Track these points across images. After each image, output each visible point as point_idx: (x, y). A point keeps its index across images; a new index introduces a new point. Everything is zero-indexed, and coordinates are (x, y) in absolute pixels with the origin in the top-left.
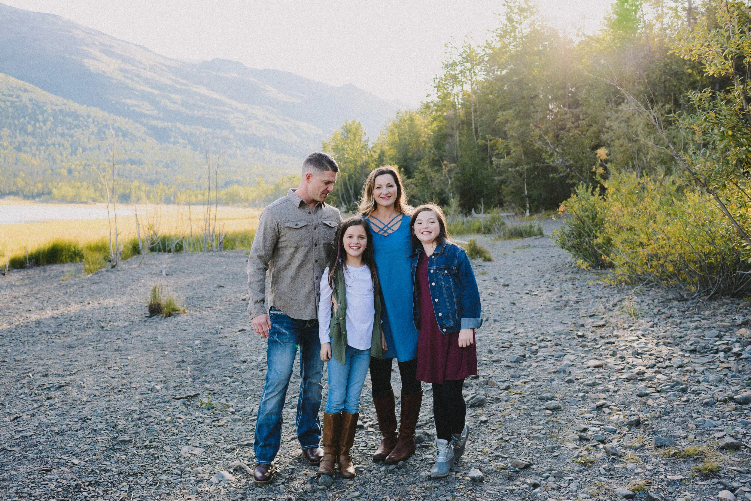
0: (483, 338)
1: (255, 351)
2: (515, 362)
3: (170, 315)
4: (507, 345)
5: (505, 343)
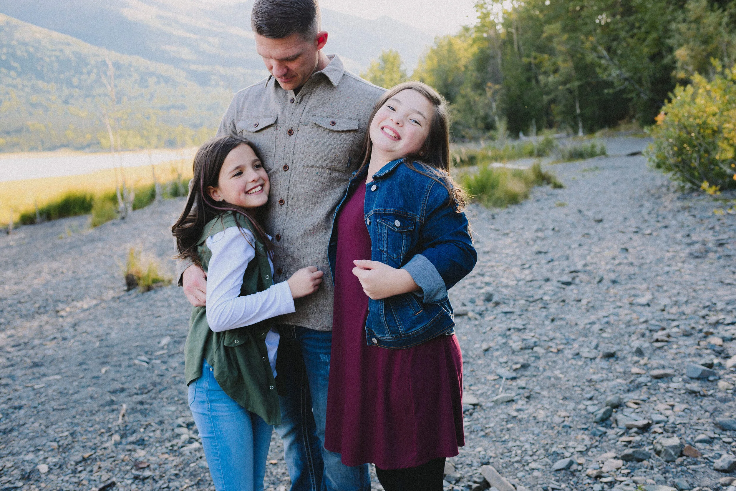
0: (612, 319)
2: (698, 379)
3: (149, 289)
4: (662, 335)
5: (656, 331)
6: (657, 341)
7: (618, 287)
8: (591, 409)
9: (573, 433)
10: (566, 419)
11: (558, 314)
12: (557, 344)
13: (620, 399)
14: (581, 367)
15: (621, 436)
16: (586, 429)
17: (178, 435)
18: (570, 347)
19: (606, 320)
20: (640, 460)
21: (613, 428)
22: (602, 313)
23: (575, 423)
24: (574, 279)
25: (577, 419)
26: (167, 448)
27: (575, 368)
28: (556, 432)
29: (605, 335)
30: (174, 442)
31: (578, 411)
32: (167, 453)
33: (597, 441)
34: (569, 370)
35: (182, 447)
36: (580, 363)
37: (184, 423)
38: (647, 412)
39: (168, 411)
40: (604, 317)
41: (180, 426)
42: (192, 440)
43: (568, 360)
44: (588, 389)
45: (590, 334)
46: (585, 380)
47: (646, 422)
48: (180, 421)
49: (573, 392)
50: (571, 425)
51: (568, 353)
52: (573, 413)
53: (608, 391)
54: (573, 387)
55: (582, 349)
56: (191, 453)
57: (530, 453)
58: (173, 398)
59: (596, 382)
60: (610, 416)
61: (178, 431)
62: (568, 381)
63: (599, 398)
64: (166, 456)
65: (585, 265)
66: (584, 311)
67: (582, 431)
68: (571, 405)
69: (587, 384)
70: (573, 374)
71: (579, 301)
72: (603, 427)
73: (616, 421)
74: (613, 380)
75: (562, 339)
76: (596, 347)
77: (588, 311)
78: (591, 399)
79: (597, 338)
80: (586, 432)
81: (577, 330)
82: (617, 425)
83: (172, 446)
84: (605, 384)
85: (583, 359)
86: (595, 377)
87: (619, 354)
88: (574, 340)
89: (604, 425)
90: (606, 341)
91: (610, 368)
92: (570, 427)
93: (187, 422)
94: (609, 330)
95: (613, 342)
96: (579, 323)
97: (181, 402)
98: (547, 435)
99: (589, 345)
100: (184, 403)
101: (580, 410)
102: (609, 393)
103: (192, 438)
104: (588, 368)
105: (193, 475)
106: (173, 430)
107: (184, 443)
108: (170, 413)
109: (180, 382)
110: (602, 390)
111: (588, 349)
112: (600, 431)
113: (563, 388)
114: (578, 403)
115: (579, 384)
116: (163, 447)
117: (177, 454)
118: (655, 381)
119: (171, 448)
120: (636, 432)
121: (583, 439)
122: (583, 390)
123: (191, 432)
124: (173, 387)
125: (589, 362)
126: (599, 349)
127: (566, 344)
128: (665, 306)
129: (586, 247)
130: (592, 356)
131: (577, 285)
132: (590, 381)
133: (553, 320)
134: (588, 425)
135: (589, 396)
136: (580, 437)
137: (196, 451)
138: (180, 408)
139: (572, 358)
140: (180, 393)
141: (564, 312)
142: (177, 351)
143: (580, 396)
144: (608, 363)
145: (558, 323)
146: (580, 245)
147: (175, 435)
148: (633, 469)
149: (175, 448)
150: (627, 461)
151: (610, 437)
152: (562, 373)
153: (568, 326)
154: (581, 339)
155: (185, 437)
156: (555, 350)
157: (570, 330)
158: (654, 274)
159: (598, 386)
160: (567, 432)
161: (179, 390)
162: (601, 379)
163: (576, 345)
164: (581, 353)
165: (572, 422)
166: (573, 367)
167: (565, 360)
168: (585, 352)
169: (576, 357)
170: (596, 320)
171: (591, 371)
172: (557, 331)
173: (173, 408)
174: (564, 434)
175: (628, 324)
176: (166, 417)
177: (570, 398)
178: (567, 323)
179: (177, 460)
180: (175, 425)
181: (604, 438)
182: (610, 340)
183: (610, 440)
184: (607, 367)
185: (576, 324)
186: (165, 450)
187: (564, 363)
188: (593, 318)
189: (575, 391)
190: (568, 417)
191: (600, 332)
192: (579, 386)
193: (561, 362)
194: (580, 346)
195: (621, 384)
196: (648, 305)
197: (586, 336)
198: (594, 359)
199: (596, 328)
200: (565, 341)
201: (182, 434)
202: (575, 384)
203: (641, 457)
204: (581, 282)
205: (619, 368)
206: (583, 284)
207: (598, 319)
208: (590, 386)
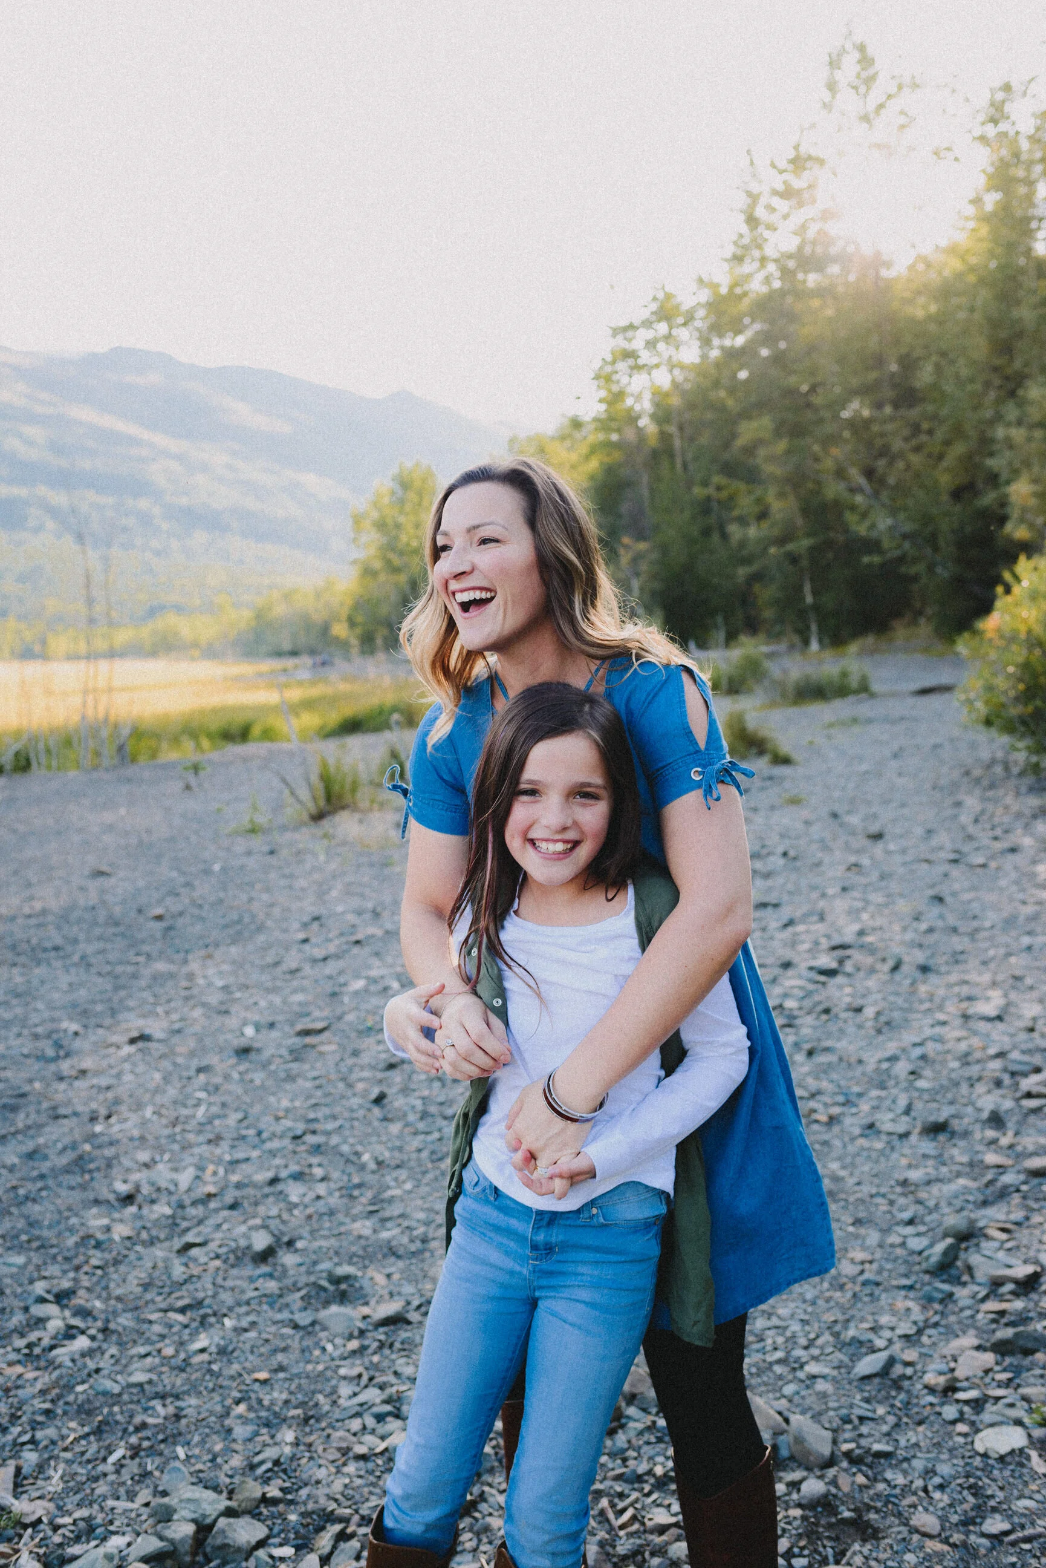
0: (931, 1048)
1: (172, 1138)
4: (1038, 1084)
5: (1025, 1075)
6: (1029, 1095)
7: (933, 979)
8: (915, 1244)
9: (883, 1296)
10: (867, 1266)
11: (819, 1040)
12: (826, 1105)
13: (972, 1222)
14: (882, 1152)
15: (984, 1300)
16: (911, 1288)
17: (41, 1322)
18: (854, 1110)
19: (918, 1052)
20: (1028, 1352)
21: (964, 1284)
22: (909, 1037)
23: (885, 1274)
24: (841, 962)
25: (889, 1266)
26: (18, 1351)
27: (869, 1157)
28: (849, 1295)
29: (922, 1084)
30: (33, 1336)
31: (889, 1250)
32: (19, 1362)
33: (936, 1313)
34: (858, 1160)
35: (52, 1348)
36: (879, 1145)
37: (48, 1292)
38: (1028, 1247)
39: (10, 1265)
40: (915, 1045)
41: (42, 1300)
42: (74, 1331)
43: (853, 1139)
44: (902, 1201)
45: (892, 1083)
46: (893, 1183)
47: (1030, 1269)
48: (40, 1288)
49: (873, 1209)
50: (878, 1279)
51: (852, 1124)
52: (878, 1255)
53: (943, 1204)
54: (872, 1196)
55: (878, 1116)
56: (73, 1361)
57: (803, 1341)
58: (17, 1237)
59: (917, 1185)
60: (956, 1258)
61: (38, 1310)
62: (858, 1184)
63: (927, 1219)
64: (19, 1369)
65: (861, 933)
66: (872, 1032)
67: (903, 1293)
68: (873, 1237)
69: (898, 1189)
70: (866, 1168)
71: (859, 1010)
72: (943, 1281)
73: (969, 1269)
74: (950, 1181)
75: (835, 1094)
76: (908, 1111)
77: (879, 1031)
78: (911, 1222)
79: (906, 1090)
80: (912, 1294)
81: (864, 1074)
82: (972, 1276)
83: (30, 1346)
84: (935, 1189)
85: (884, 1137)
86: (915, 1175)
87: (955, 1124)
88: (860, 1095)
89: (945, 1277)
90: (926, 1097)
91: (941, 1155)
92: (878, 1284)
93: (55, 1290)
94: (927, 1072)
95: (938, 1097)
96: (865, 1056)
97: (35, 1244)
98: (832, 1304)
99: (893, 1106)
100: (42, 1246)
101: (892, 1246)
102: (946, 1210)
103: (71, 1327)
104: (895, 1156)
105: (84, 1411)
106: (26, 1309)
107: (54, 1338)
108: (14, 1270)
109: (27, 1198)
110: (931, 1203)
111: (891, 1116)
112: (941, 1291)
113: (851, 1199)
114: (886, 1231)
115: (883, 1190)
116: (9, 1349)
117: (42, 1363)
118: (1036, 1181)
119: (26, 1351)
120: (1012, 1293)
121: (908, 1310)
122: (891, 1203)
123: (67, 1313)
124: (13, 1210)
125: (896, 1142)
126: (913, 1114)
127: (844, 1105)
128: (1034, 1019)
129: (856, 894)
130: (901, 1129)
131: (849, 975)
132: (905, 1183)
133: (810, 1053)
134: (913, 1278)
135: (906, 1215)
136: (901, 1304)
137: (83, 1355)
138: (36, 1259)
139: (862, 1136)
140: (31, 1225)
141: (829, 1035)
142: (12, 1129)
143: (888, 1216)
144: (934, 1144)
145: (821, 1059)
146: (844, 889)
147: (32, 1322)
148: (1018, 1370)
149: (37, 1351)
150: (1003, 1355)
151: (962, 1303)
152: (844, 1168)
153: (844, 1064)
154: (875, 1093)
155: (55, 1325)
156: (824, 1118)
157: (850, 1074)
158: (1002, 951)
159: (922, 1195)
160: (871, 1295)
161: (27, 1217)
162: (927, 1178)
163: (865, 1107)
164: (878, 1124)
165: (880, 1272)
166: (865, 1154)
167: (846, 1139)
168: (886, 1121)
169: (868, 1132)
170: (898, 1052)
171: (904, 1162)
172: (822, 1075)
173: (20, 1260)
174: (866, 1299)
175: (965, 1059)
176: (8, 1281)
177: (870, 1221)
178: (841, 1059)
179: (45, 1379)
180: (30, 1301)
181: (950, 1306)
182: (934, 1095)
183: (962, 1310)
184: (933, 1153)
185: (860, 1062)
186: (13, 1356)
187: (845, 1146)
188: (892, 1048)
189: (877, 1205)
190: (871, 1262)
191: (912, 1077)
192: (884, 1196)
193: (837, 1143)
194: (873, 1108)
195: (966, 1190)
196: (999, 1018)
197: (882, 1086)
198: (905, 1136)
199: (902, 1068)
200: (841, 1099)
201: (48, 1319)
202: (874, 1191)
203: (1030, 1345)
204: (858, 969)
205: (959, 1154)
206: (862, 974)
207: (904, 1050)
208: (904, 1195)
